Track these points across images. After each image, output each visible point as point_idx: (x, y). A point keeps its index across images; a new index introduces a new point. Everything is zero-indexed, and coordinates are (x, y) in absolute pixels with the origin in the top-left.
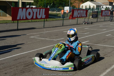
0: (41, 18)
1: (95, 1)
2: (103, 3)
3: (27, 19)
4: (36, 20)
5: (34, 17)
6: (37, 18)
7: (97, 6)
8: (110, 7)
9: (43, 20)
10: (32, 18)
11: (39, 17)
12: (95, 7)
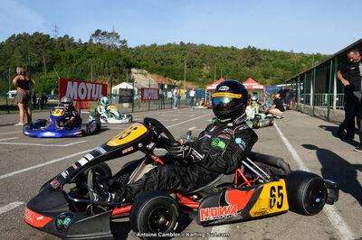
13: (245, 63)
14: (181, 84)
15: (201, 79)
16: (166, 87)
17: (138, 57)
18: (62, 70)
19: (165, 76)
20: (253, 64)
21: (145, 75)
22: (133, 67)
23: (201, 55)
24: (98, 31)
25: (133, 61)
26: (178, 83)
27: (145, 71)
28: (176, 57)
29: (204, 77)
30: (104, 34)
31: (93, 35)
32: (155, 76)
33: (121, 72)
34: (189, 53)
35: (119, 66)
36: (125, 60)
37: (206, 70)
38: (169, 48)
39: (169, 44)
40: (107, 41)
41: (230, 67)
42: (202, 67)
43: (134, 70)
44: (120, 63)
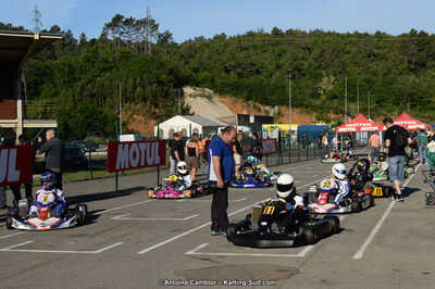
0: (154, 165)
1: (193, 114)
2: (219, 119)
3: (131, 168)
4: (143, 170)
5: (143, 164)
6: (146, 165)
7: (204, 128)
8: (246, 129)
9: (155, 168)
10: (139, 166)
11: (150, 162)
12: (200, 132)
13: (405, 65)
14: (279, 114)
15: (317, 102)
16: (252, 120)
17: (194, 63)
18: (55, 94)
19: (247, 99)
20: (423, 65)
21: (209, 98)
22: (187, 83)
23: (315, 53)
24: (118, 18)
25: (185, 71)
26: (272, 111)
27: (208, 91)
28: (266, 59)
29: (323, 97)
30: (129, 22)
31: (108, 26)
32: (227, 99)
33: (166, 95)
34: (290, 50)
35: (160, 83)
36: (171, 72)
37: (327, 84)
38: (251, 42)
39: (251, 34)
40: (135, 37)
41: (375, 74)
42: (318, 77)
43: (188, 90)
44: (164, 77)
